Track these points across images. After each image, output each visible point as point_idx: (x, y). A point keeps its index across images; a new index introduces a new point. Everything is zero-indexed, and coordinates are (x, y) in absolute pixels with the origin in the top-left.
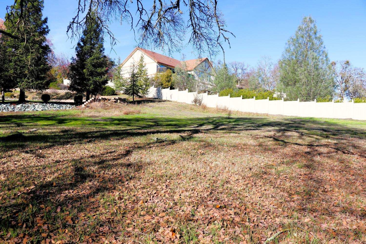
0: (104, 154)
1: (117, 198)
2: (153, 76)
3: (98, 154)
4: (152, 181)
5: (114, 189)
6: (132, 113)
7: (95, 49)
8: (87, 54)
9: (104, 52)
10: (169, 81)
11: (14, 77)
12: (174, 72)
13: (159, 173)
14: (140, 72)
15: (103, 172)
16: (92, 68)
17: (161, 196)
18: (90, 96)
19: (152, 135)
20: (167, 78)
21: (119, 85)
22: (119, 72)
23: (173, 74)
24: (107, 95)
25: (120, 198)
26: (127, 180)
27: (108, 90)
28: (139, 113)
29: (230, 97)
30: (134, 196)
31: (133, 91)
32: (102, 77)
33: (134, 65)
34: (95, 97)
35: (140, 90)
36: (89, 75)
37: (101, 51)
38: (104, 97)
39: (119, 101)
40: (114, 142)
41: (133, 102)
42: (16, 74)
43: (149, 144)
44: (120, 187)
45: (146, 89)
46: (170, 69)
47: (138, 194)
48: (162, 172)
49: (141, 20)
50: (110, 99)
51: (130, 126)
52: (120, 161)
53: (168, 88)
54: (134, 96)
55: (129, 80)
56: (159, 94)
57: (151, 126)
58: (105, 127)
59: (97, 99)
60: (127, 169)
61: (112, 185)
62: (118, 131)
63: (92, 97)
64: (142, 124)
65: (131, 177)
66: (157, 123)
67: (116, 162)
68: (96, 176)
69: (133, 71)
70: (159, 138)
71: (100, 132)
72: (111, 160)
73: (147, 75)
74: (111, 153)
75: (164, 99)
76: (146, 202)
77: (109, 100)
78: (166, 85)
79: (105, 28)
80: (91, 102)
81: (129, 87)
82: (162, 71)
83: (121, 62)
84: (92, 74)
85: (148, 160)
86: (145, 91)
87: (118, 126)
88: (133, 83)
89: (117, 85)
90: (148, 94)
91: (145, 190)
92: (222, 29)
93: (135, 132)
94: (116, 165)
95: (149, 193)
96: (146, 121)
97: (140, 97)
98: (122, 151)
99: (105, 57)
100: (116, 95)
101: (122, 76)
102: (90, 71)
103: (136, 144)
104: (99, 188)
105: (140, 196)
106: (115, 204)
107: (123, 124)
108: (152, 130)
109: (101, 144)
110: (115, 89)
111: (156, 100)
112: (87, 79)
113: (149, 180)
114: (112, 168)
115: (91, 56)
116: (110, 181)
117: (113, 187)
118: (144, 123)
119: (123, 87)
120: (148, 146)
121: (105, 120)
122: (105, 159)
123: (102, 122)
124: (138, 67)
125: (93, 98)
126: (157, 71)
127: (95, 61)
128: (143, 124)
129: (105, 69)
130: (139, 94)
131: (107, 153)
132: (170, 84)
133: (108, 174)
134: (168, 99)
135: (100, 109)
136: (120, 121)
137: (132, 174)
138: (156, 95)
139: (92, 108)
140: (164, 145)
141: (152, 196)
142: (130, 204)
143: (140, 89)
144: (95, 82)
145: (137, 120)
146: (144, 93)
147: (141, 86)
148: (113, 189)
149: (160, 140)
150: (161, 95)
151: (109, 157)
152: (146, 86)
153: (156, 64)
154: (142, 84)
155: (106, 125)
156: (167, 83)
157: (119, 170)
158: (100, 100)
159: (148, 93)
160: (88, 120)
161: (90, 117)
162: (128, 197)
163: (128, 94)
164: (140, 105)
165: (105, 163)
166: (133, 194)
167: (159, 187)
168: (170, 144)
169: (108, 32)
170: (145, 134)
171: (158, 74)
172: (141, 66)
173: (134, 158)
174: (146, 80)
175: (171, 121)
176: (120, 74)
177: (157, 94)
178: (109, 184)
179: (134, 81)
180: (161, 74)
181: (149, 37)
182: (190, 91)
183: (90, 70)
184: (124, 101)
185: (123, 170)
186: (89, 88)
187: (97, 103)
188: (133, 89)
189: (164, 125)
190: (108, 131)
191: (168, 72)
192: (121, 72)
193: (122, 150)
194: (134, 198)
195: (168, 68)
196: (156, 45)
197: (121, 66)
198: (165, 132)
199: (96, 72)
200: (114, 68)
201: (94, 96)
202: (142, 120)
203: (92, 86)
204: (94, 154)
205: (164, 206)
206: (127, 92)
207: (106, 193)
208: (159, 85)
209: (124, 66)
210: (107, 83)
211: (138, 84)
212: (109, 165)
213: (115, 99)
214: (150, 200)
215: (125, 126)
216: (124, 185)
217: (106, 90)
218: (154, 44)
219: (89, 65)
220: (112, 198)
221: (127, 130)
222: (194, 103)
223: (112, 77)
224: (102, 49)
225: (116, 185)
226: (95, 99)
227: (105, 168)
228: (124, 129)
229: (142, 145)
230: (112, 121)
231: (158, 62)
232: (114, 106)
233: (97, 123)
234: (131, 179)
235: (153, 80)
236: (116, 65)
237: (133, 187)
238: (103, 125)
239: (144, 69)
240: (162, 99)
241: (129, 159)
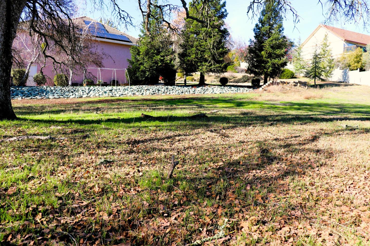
0: (288, 138)
1: (308, 184)
2: (339, 56)
3: (282, 137)
4: (347, 171)
5: (304, 174)
6: (314, 97)
7: (273, 29)
8: (266, 35)
9: (283, 32)
10: (358, 62)
11: (195, 61)
12: (365, 51)
13: (355, 163)
14: (323, 53)
15: (290, 155)
16: (270, 50)
17: (359, 187)
18: (268, 79)
19: (339, 121)
20: (357, 58)
21: (299, 67)
22: (299, 53)
23: (364, 54)
24: (285, 78)
25: (312, 184)
26: (318, 167)
27: (286, 73)
28: (322, 98)
30: (327, 183)
31: (315, 74)
32: (281, 59)
33: (316, 45)
34: (273, 80)
35: (323, 72)
36: (267, 57)
37: (280, 31)
38: (282, 80)
39: (299, 84)
40: (296, 127)
41: (315, 86)
42: (197, 58)
43: (337, 131)
44: (310, 173)
45: (329, 72)
46: (361, 47)
47: (331, 183)
48: (358, 161)
50: (289, 83)
51: (312, 111)
52: (307, 146)
53: (357, 69)
54: (316, 80)
55: (311, 62)
56: (346, 77)
57: (336, 113)
58: (285, 111)
59: (276, 82)
60: (316, 155)
61: (301, 170)
62: (300, 116)
63: (270, 80)
64: (325, 109)
65: (321, 163)
66: (344, 110)
67: (303, 147)
68: (283, 159)
69: (315, 52)
70: (348, 125)
71: (281, 116)
72: (297, 144)
73: (332, 55)
74: (296, 137)
75: (351, 82)
76: (342, 192)
77: (288, 83)
78: (354, 67)
79: (288, 5)
80: (269, 85)
81: (310, 69)
82: (350, 50)
83: (302, 42)
84: (270, 56)
85: (338, 148)
86: (329, 73)
87: (299, 111)
88: (316, 64)
89: (297, 67)
90: (332, 77)
91: (339, 179)
93: (320, 118)
94: (303, 150)
95: (345, 183)
96: (330, 106)
97: (323, 80)
98: (308, 137)
99: (284, 37)
100: (295, 78)
101: (303, 57)
102: (268, 53)
103: (322, 130)
104: (287, 171)
105: (333, 184)
106: (306, 189)
107: (304, 109)
108: (339, 116)
109: (284, 128)
110: (294, 72)
111: (342, 83)
112: (265, 61)
113: (343, 169)
114: (300, 152)
115: (269, 37)
116: (298, 165)
117: (302, 172)
118: (328, 109)
119: (303, 70)
121: (284, 104)
122: (290, 143)
123: (281, 106)
124: (321, 46)
125: (271, 81)
126: (344, 50)
127: (274, 42)
128: (327, 110)
129: (284, 50)
130: (321, 77)
131: (292, 137)
132: (359, 65)
133: (296, 158)
134: (356, 83)
135: (279, 93)
136: (301, 106)
137: (323, 161)
138: (342, 78)
139: (269, 92)
140: (356, 134)
141: (348, 187)
142: (323, 191)
143: (322, 71)
144: (274, 64)
145: (320, 105)
146: (327, 76)
147: (324, 68)
148: (303, 174)
149: (350, 128)
150: (348, 77)
151: (294, 141)
152: (330, 67)
153: (343, 42)
154: (325, 66)
155: (285, 109)
156: (356, 64)
157: (306, 155)
158: (278, 84)
159: (332, 75)
160: (267, 104)
161: (268, 101)
162: (320, 183)
163: (309, 77)
164: (323, 89)
165: (291, 147)
166: (325, 182)
167: (356, 178)
168: (363, 133)
169: (291, 9)
170: (331, 120)
171: (345, 54)
172: (325, 45)
173: (322, 143)
174: (331, 61)
175: (360, 108)
176: (300, 55)
177: (343, 77)
178: (298, 168)
179: (316, 62)
180: (348, 53)
184: (304, 84)
185: (312, 156)
186: (267, 71)
187: (275, 86)
188: (315, 71)
189: (352, 112)
190: (289, 115)
191: (359, 51)
192: (301, 53)
193: (308, 135)
194: (327, 186)
195: (358, 47)
196: (347, 20)
197: (302, 46)
198: (355, 119)
199: (275, 54)
200: (293, 49)
202: (326, 106)
203: (271, 68)
204: (278, 137)
205: (364, 199)
206: (307, 75)
207: (297, 177)
208: (346, 67)
209: (304, 46)
210: (286, 65)
211: (321, 65)
212: (296, 149)
213: (294, 82)
214: (347, 190)
215: (307, 111)
216: (314, 171)
217: (285, 73)
218: (345, 18)
219: (268, 46)
220: (302, 182)
221: (310, 115)
223: (291, 59)
224: (281, 29)
225: (306, 170)
226: (273, 82)
227: (292, 152)
228: (306, 114)
229: (329, 132)
230: (292, 105)
231: (345, 40)
232: (293, 90)
233: (276, 107)
234: (321, 165)
235: (339, 62)
236: (296, 46)
237: (325, 174)
238: (282, 110)
239: (328, 49)
240: (349, 83)
241: (316, 145)
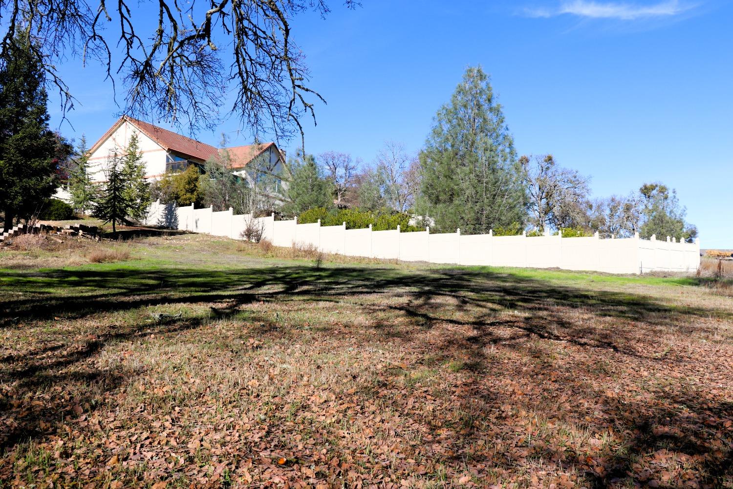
0: (37, 354)
1: (57, 455)
2: (159, 179)
3: (23, 352)
4: (141, 412)
5: (54, 433)
6: (112, 258)
7: (27, 116)
8: (9, 126)
9: (48, 124)
10: (192, 191)
12: (203, 172)
13: (159, 393)
14: (129, 171)
15: (30, 394)
16: (19, 159)
17: (159, 443)
18: (14, 220)
19: (150, 307)
20: (189, 183)
21: (82, 196)
22: (82, 169)
23: (201, 177)
24: (54, 218)
25: (65, 454)
26: (86, 411)
27: (56, 207)
28: (127, 258)
29: (321, 226)
30: (99, 446)
31: (114, 211)
32: (42, 179)
33: (116, 155)
34: (27, 222)
35: (130, 209)
36: (12, 173)
37: (42, 121)
38: (46, 223)
39: (81, 232)
40: (63, 325)
41: (114, 236)
43: (141, 328)
44: (67, 428)
45: (141, 207)
46: (196, 165)
47: (108, 443)
48: (165, 389)
49: (129, 59)
50: (61, 228)
51: (104, 287)
52: (72, 369)
53: (190, 205)
54: (116, 222)
55: (105, 188)
56: (171, 219)
57: (151, 288)
58: (47, 290)
59: (31, 227)
60: (88, 386)
61: (49, 425)
62: (74, 300)
63: (18, 222)
64: (131, 281)
65: (94, 403)
66: (165, 281)
67: (64, 371)
68: (12, 406)
69: (114, 168)
70: (164, 314)
71: (32, 301)
72: (51, 367)
73: (146, 176)
74: (53, 349)
75: (181, 227)
76: (125, 459)
77: (59, 230)
78: (185, 199)
79: (49, 71)
80: (16, 234)
81: (104, 201)
82: (178, 167)
83: (88, 146)
84: (19, 171)
85: (136, 365)
86: (141, 211)
87: (77, 288)
88: (115, 193)
89: (78, 197)
90: (146, 218)
91: (123, 433)
92: (299, 86)
93: (114, 301)
94: (64, 377)
95: (133, 439)
96: (141, 276)
97: (129, 224)
98: (80, 345)
99: (50, 134)
100: (77, 218)
101: (90, 177)
102: (14, 166)
103: (114, 327)
104: (17, 432)
105: (112, 446)
106: (52, 468)
107: (89, 284)
108: (152, 296)
109: (32, 330)
110: (72, 205)
111: (165, 230)
112: (7, 182)
113: (136, 408)
114: (53, 384)
115: (16, 132)
116: (44, 415)
117: (51, 429)
118: (136, 281)
119: (92, 203)
120: (138, 332)
121: (49, 274)
122: (37, 364)
123: (41, 279)
124: (125, 158)
125: (21, 226)
126: (167, 168)
127: (27, 142)
128: (134, 283)
129: (49, 161)
130: (126, 218)
131: (45, 350)
132: (194, 197)
133: (41, 398)
134: (190, 229)
135: (37, 250)
136: (83, 277)
137: (98, 397)
138: (164, 220)
139: (17, 248)
140: (175, 330)
141: (139, 445)
142: (89, 466)
143: (128, 206)
144: (26, 190)
145: (121, 274)
146: (137, 216)
147: (132, 200)
148: (51, 434)
149: (168, 319)
150: (176, 219)
151: (48, 359)
152: (143, 199)
153: (164, 154)
154: (133, 195)
155: (49, 285)
156: (189, 195)
157: (68, 388)
158: (36, 231)
159: (146, 215)
160: (8, 275)
161: (12, 267)
162: (84, 449)
163: (103, 217)
164: (129, 241)
165: (37, 373)
166: (96, 443)
167: (156, 424)
168: (188, 327)
169: (55, 82)
170: (136, 305)
171: (170, 175)
172: (133, 156)
173: (105, 360)
174: (144, 187)
175: (194, 276)
176: (85, 174)
177: (167, 218)
178: (41, 422)
179: (117, 189)
180: (174, 174)
181: (147, 95)
182: (238, 212)
183: (13, 163)
184: (92, 231)
185: (76, 389)
186: (11, 203)
187: (29, 237)
188: (114, 206)
189: (179, 286)
190: (51, 299)
191: (191, 171)
192: (87, 169)
193: (78, 343)
194: (99, 452)
195: (190, 163)
196: (163, 115)
197: (88, 155)
198: (179, 300)
199: (30, 167)
200: (71, 159)
201: (22, 221)
202: (132, 275)
203: (20, 198)
204: (14, 353)
205: (165, 465)
206: (99, 213)
207: (32, 445)
208: (171, 199)
209: (94, 155)
210: (55, 192)
211: (124, 195)
212: (47, 377)
213: (71, 228)
214: (135, 454)
215: (93, 288)
216: (77, 423)
217: (52, 208)
218: (159, 112)
219: (12, 151)
220: (45, 454)
221: (97, 296)
222: (245, 238)
223: (67, 179)
224: (43, 117)
225: (59, 425)
226: (25, 227)
227: (37, 384)
228: (90, 294)
229: (127, 331)
230: (63, 276)
231: (169, 149)
232: (70, 243)
233: (30, 282)
234: (93, 408)
235: (158, 189)
236: (76, 154)
237: (98, 427)
238: (42, 287)
239: (138, 163)
240: (177, 229)
241: (93, 363)
